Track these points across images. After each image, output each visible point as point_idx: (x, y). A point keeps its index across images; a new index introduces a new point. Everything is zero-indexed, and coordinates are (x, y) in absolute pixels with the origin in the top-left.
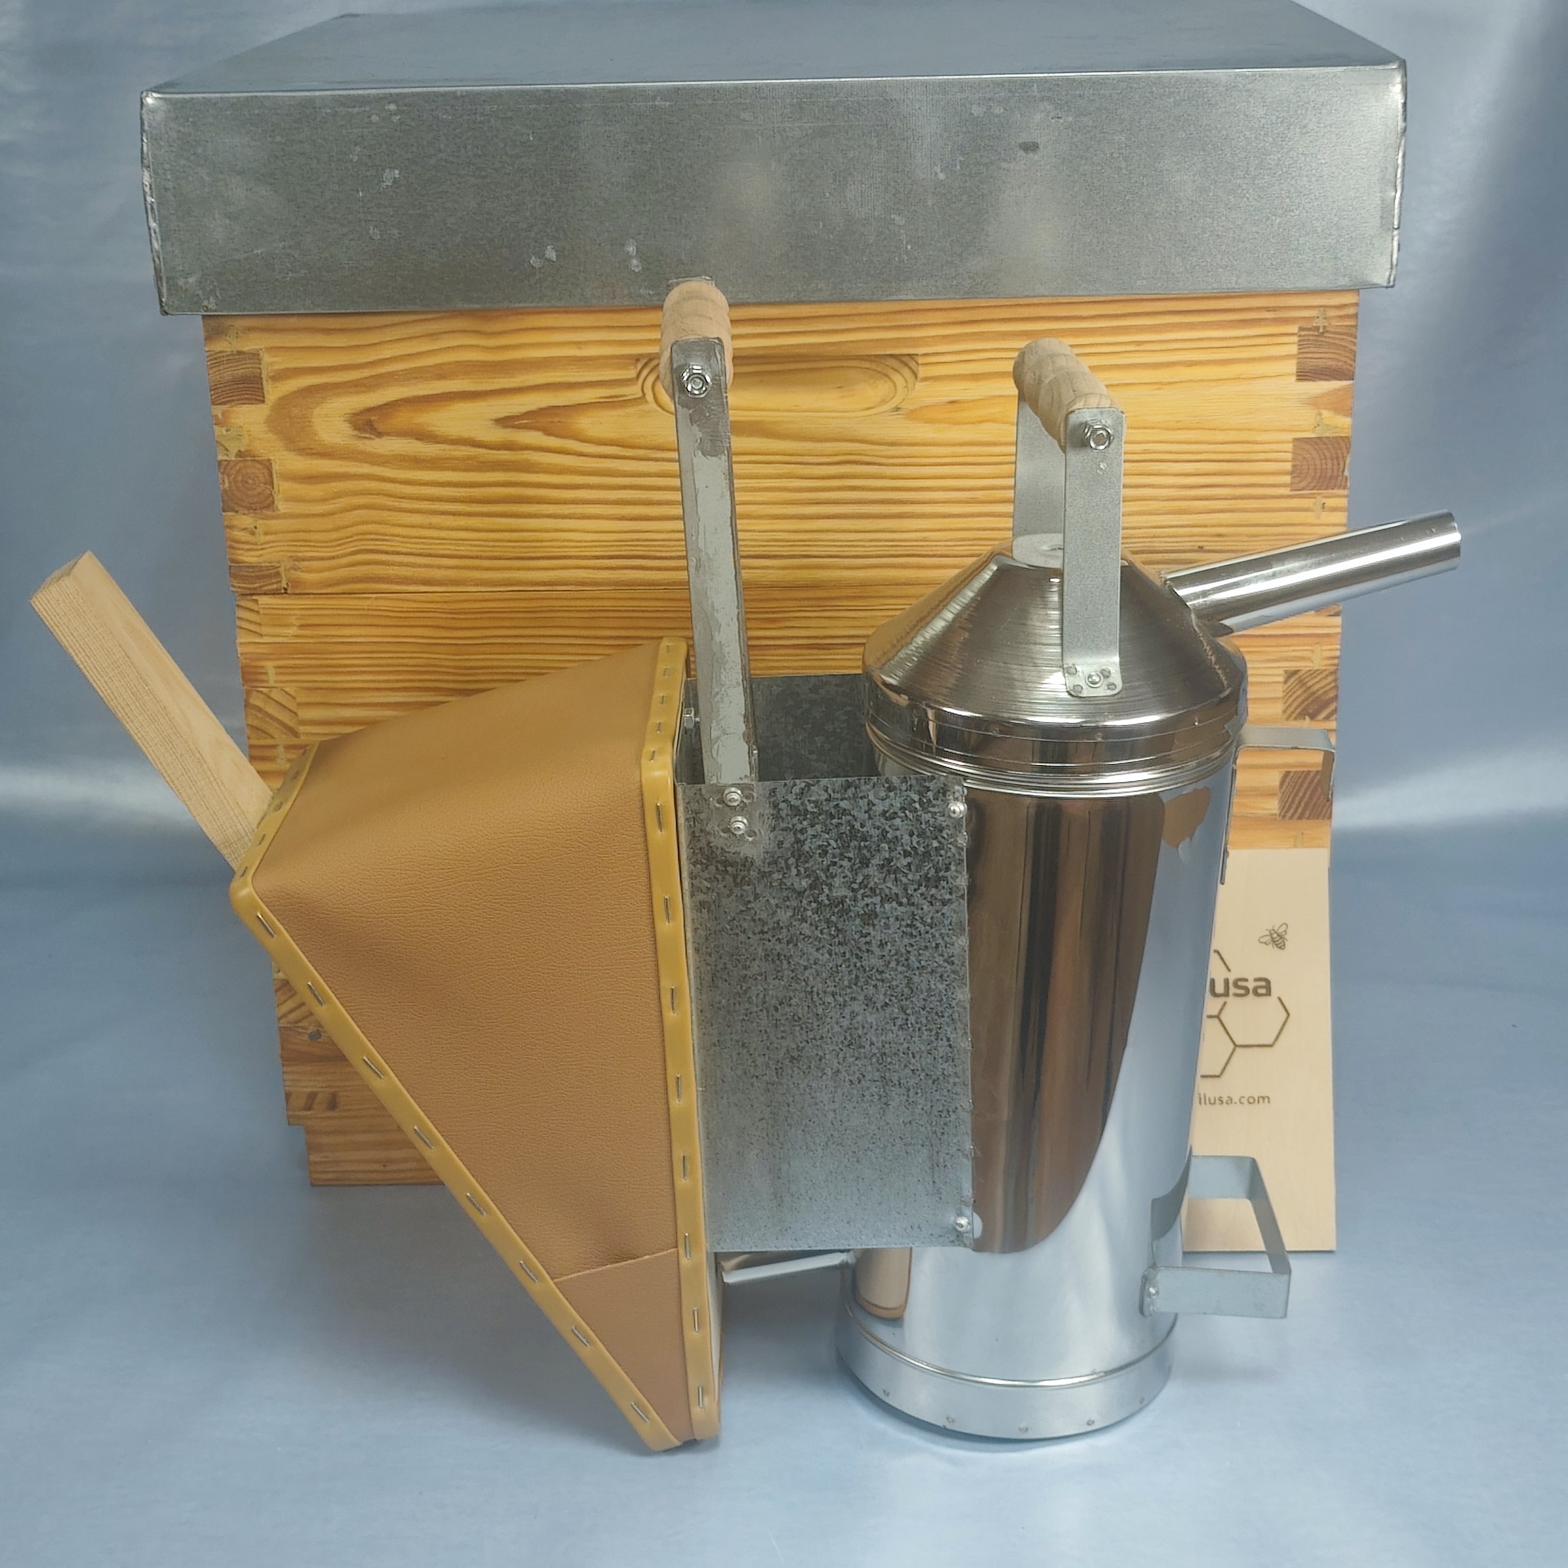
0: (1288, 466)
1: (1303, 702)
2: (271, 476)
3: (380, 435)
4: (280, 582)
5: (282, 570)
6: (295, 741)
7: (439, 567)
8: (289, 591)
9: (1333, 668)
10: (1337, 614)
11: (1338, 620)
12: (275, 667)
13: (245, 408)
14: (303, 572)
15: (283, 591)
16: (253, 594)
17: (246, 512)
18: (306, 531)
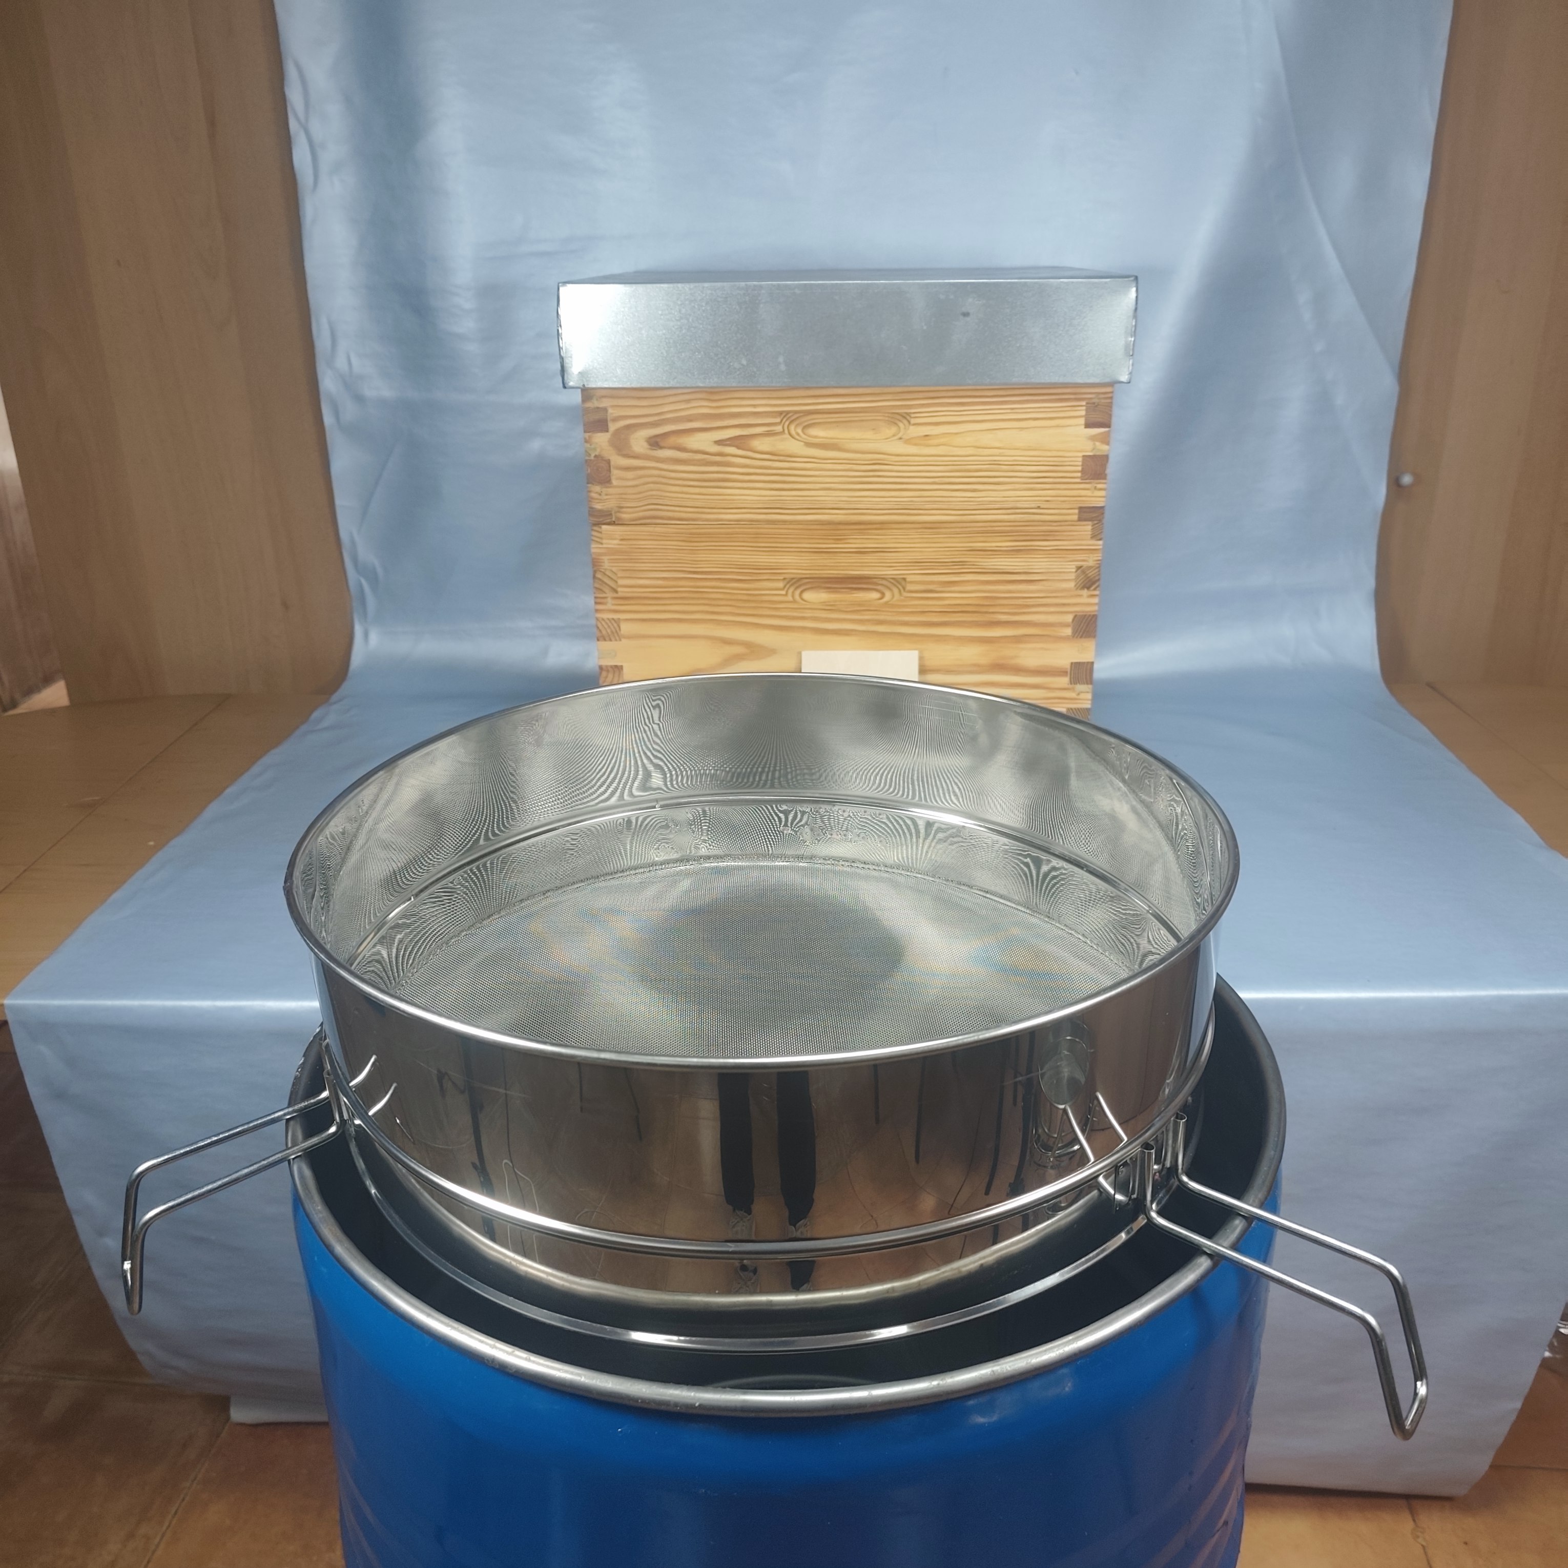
0: (1080, 468)
1: (1083, 582)
2: (610, 467)
3: (661, 448)
4: (612, 518)
5: (613, 512)
6: (616, 595)
7: (686, 512)
8: (616, 523)
9: (1097, 566)
10: (1100, 539)
11: (1101, 542)
12: (608, 559)
13: (599, 434)
14: (623, 513)
15: (613, 523)
16: (599, 524)
17: (598, 484)
18: (625, 494)
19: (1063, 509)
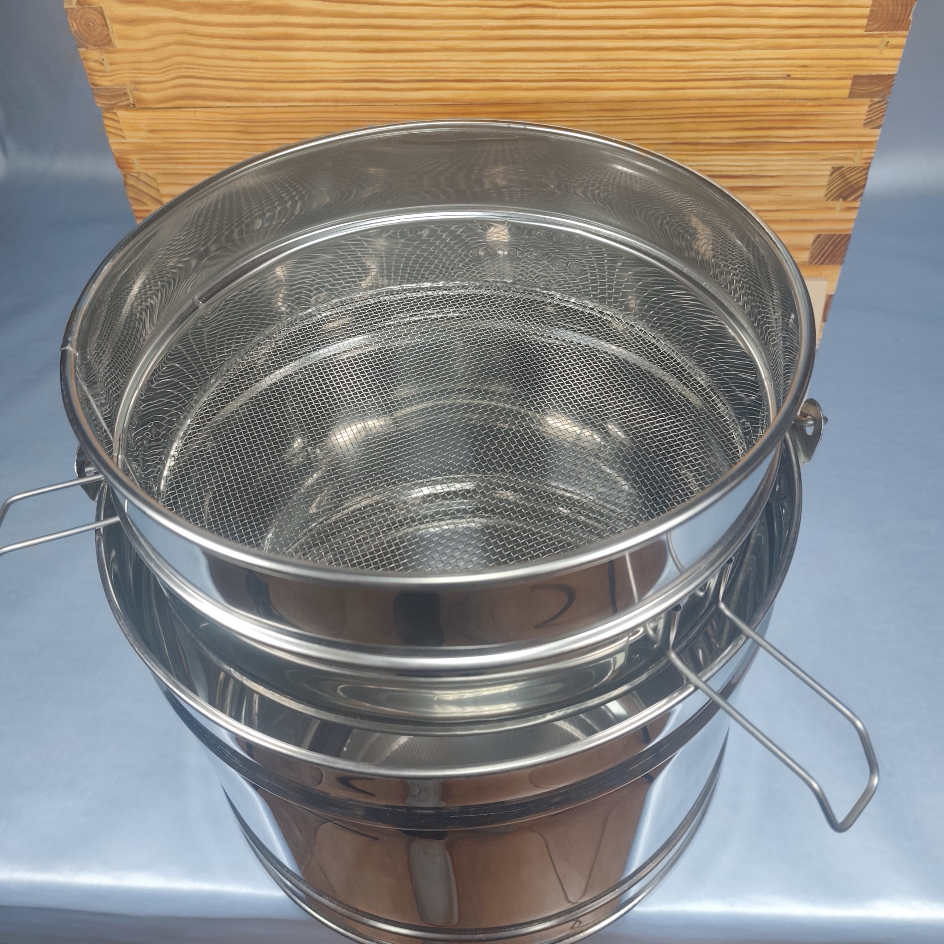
0: (867, 11)
1: (840, 189)
2: (104, 19)
4: (128, 99)
5: (128, 91)
7: (236, 89)
8: (136, 106)
9: (867, 166)
10: (878, 127)
11: (878, 132)
12: (138, 159)
14: (142, 92)
15: (132, 106)
16: (113, 108)
17: (94, 48)
18: (138, 62)
19: (828, 79)
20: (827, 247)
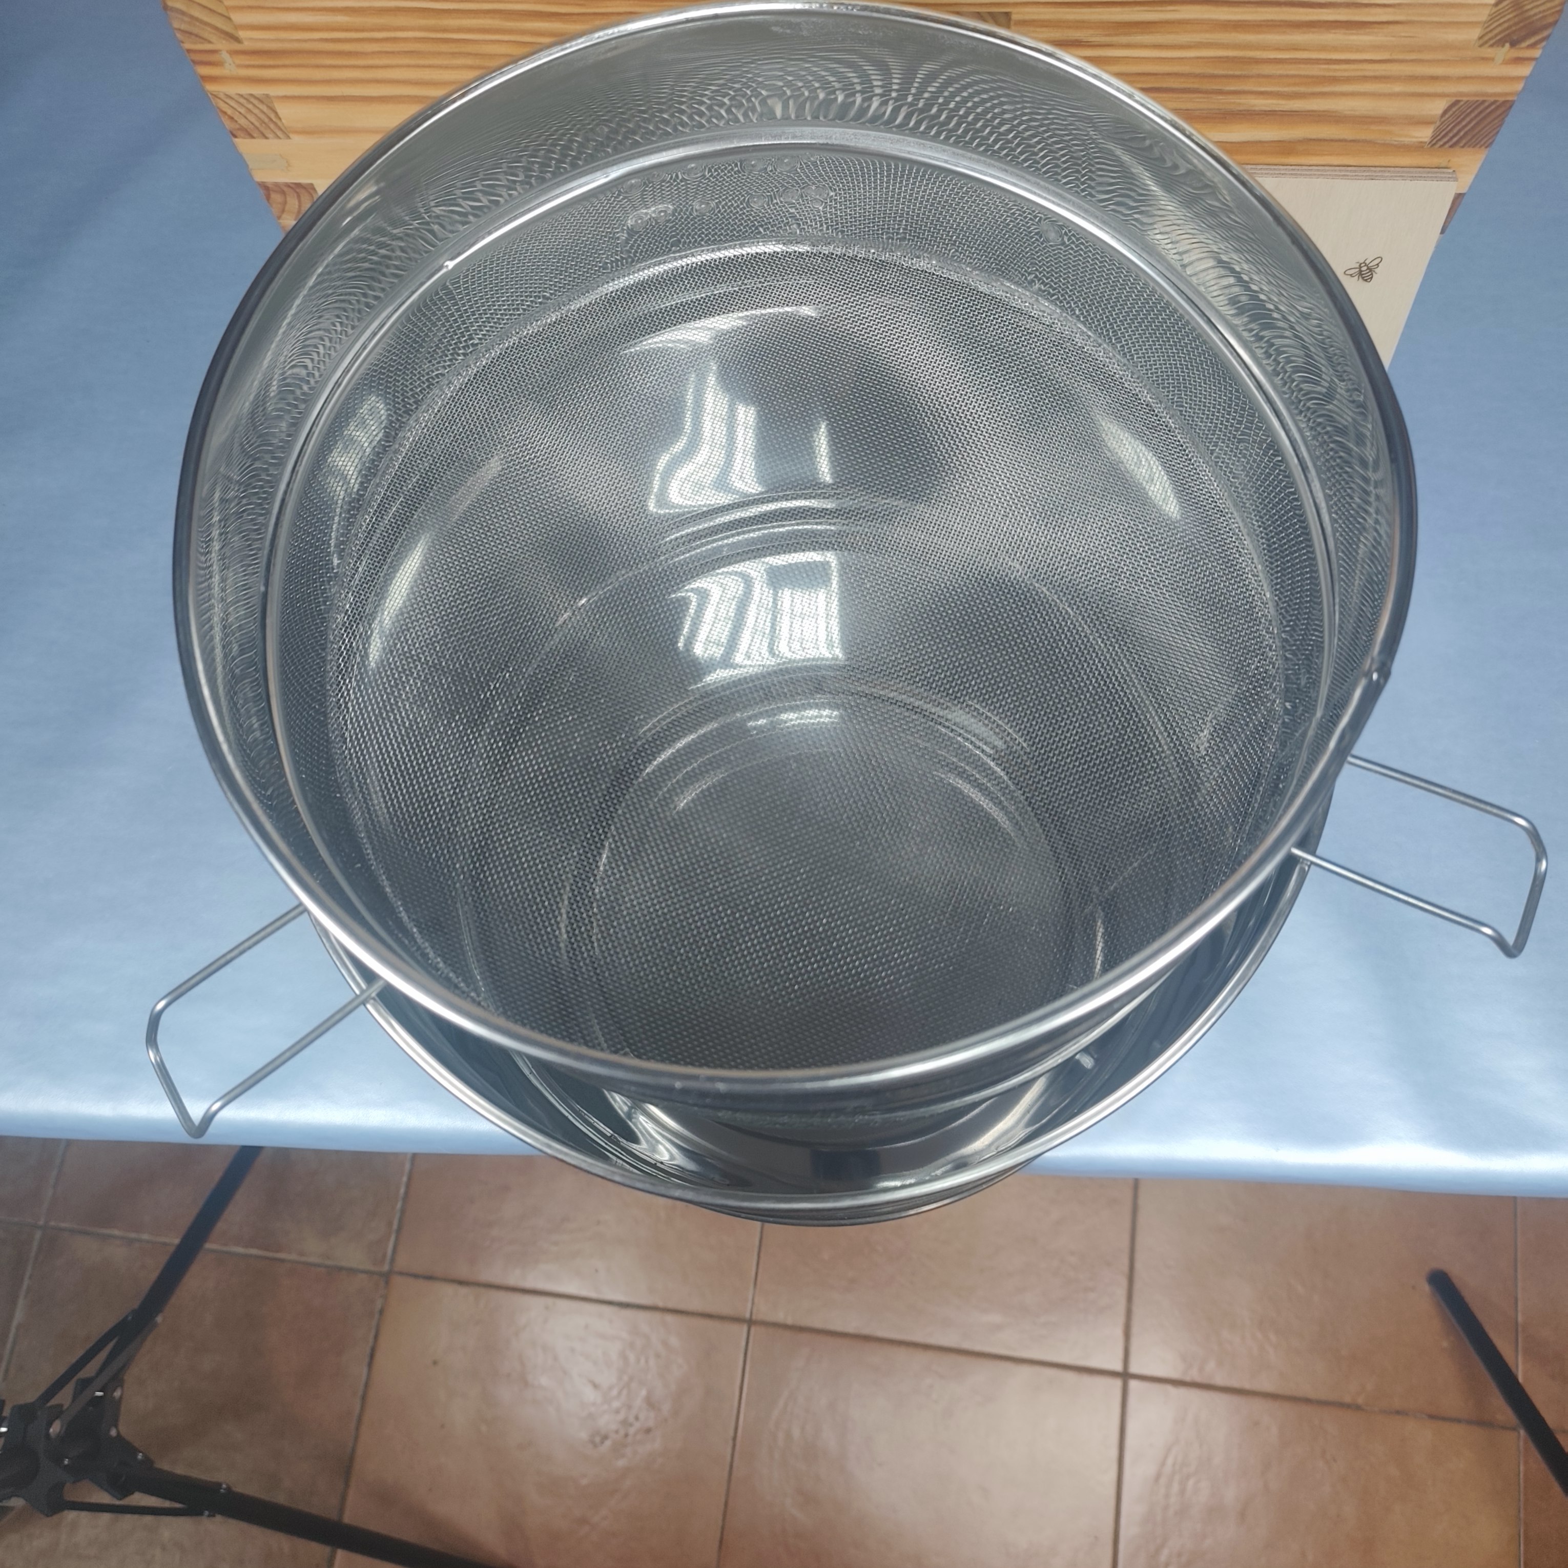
1: (1508, 28)
6: (236, 46)
20: (1468, 119)
